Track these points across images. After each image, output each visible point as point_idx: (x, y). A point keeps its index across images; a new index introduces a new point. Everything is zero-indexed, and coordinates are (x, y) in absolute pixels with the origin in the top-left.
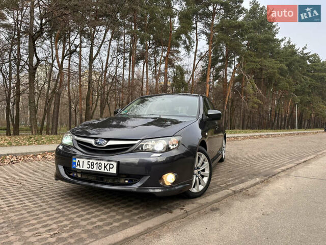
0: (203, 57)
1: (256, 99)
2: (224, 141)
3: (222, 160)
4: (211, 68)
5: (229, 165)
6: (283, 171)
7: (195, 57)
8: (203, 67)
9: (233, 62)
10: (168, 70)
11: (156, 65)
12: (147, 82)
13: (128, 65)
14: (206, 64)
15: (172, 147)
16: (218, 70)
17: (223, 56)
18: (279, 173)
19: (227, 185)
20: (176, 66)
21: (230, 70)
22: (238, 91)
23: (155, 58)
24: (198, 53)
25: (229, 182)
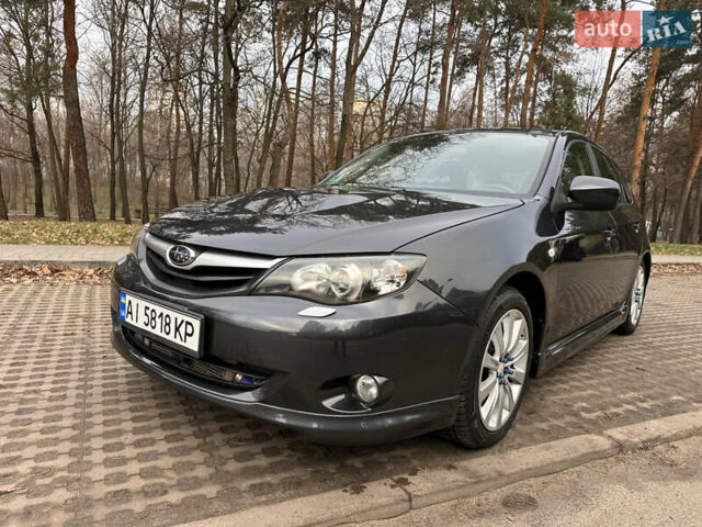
2: (641, 276)
3: (625, 330)
4: (659, 80)
8: (637, 77)
15: (385, 289)
20: (558, 75)
23: (508, 59)
25: (618, 406)
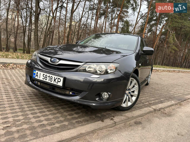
0: (143, 16)
1: (174, 47)
2: (151, 71)
3: (147, 84)
4: (147, 24)
5: (152, 88)
7: (138, 16)
8: (142, 23)
9: (163, 22)
10: (119, 23)
11: (112, 19)
12: (105, 29)
13: (94, 17)
14: (144, 22)
16: (152, 26)
17: (157, 17)
18: (189, 99)
19: (150, 104)
20: (125, 21)
21: (160, 26)
22: (163, 41)
23: (112, 15)
24: (140, 13)
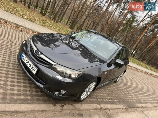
5: (117, 87)
6: (142, 107)
8: (148, 22)
10: (128, 15)
11: (124, 9)
15: (73, 76)
16: (155, 27)
18: (138, 107)
20: (134, 14)
23: (125, 5)
25: (105, 99)
